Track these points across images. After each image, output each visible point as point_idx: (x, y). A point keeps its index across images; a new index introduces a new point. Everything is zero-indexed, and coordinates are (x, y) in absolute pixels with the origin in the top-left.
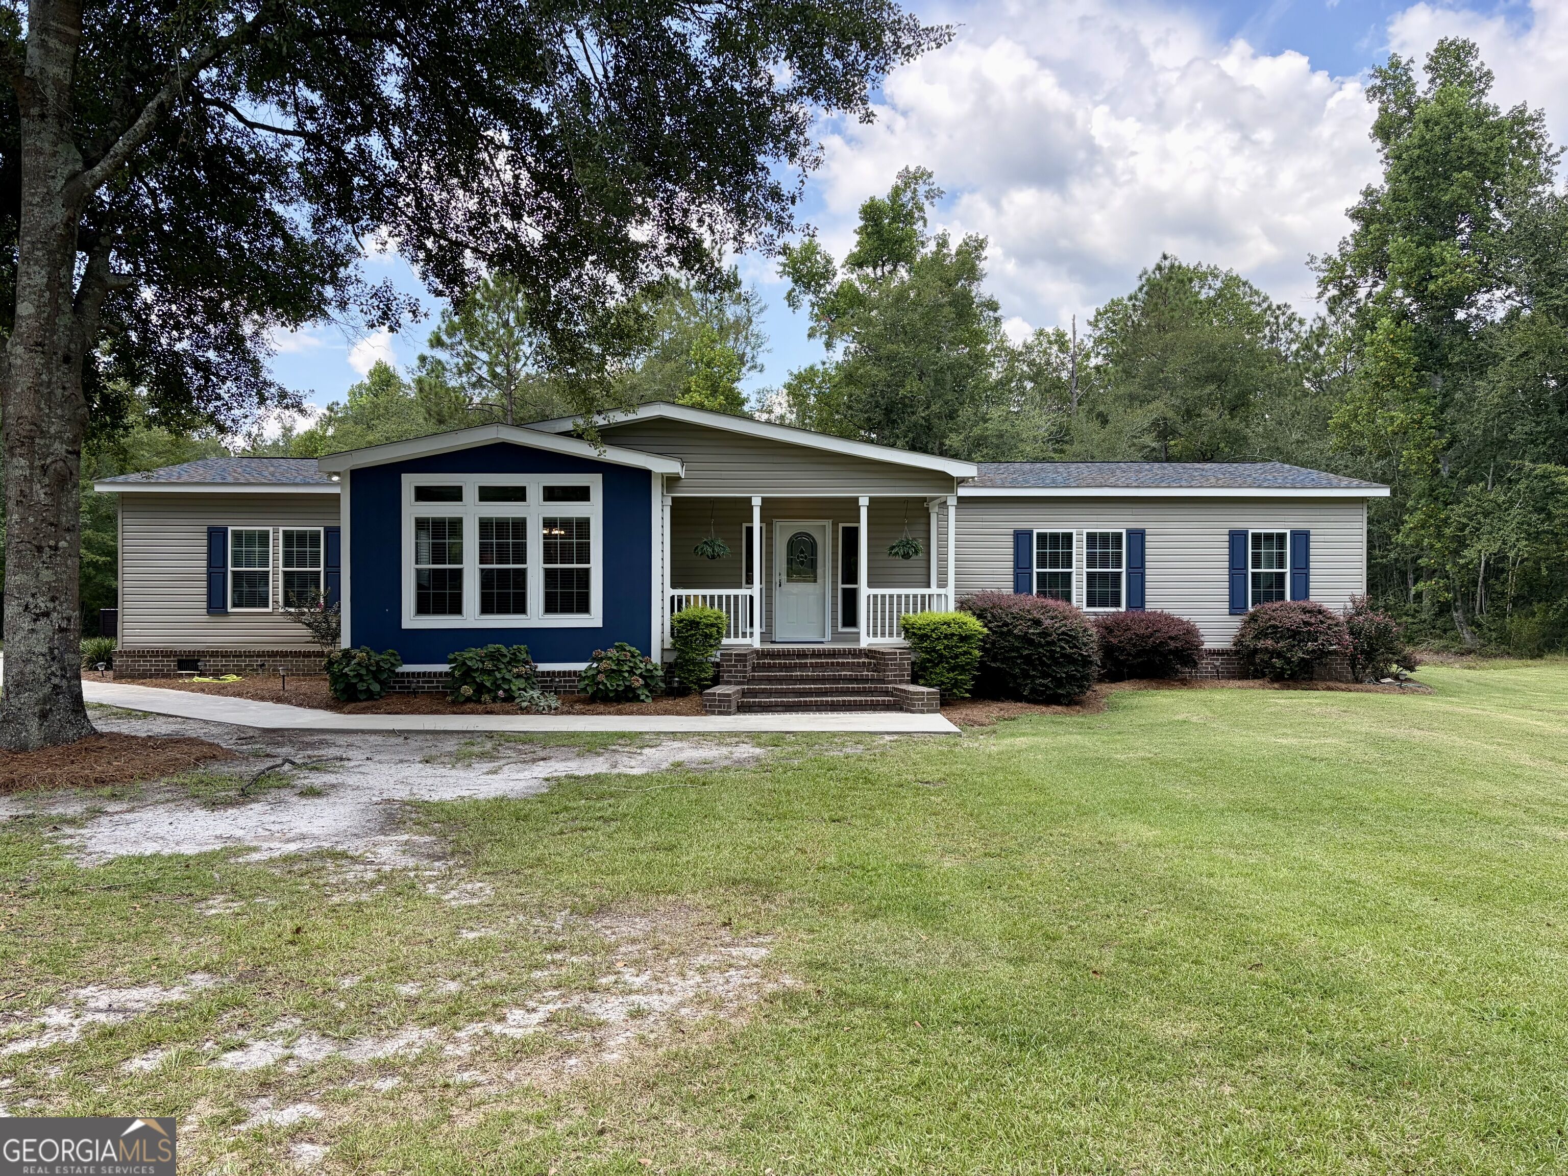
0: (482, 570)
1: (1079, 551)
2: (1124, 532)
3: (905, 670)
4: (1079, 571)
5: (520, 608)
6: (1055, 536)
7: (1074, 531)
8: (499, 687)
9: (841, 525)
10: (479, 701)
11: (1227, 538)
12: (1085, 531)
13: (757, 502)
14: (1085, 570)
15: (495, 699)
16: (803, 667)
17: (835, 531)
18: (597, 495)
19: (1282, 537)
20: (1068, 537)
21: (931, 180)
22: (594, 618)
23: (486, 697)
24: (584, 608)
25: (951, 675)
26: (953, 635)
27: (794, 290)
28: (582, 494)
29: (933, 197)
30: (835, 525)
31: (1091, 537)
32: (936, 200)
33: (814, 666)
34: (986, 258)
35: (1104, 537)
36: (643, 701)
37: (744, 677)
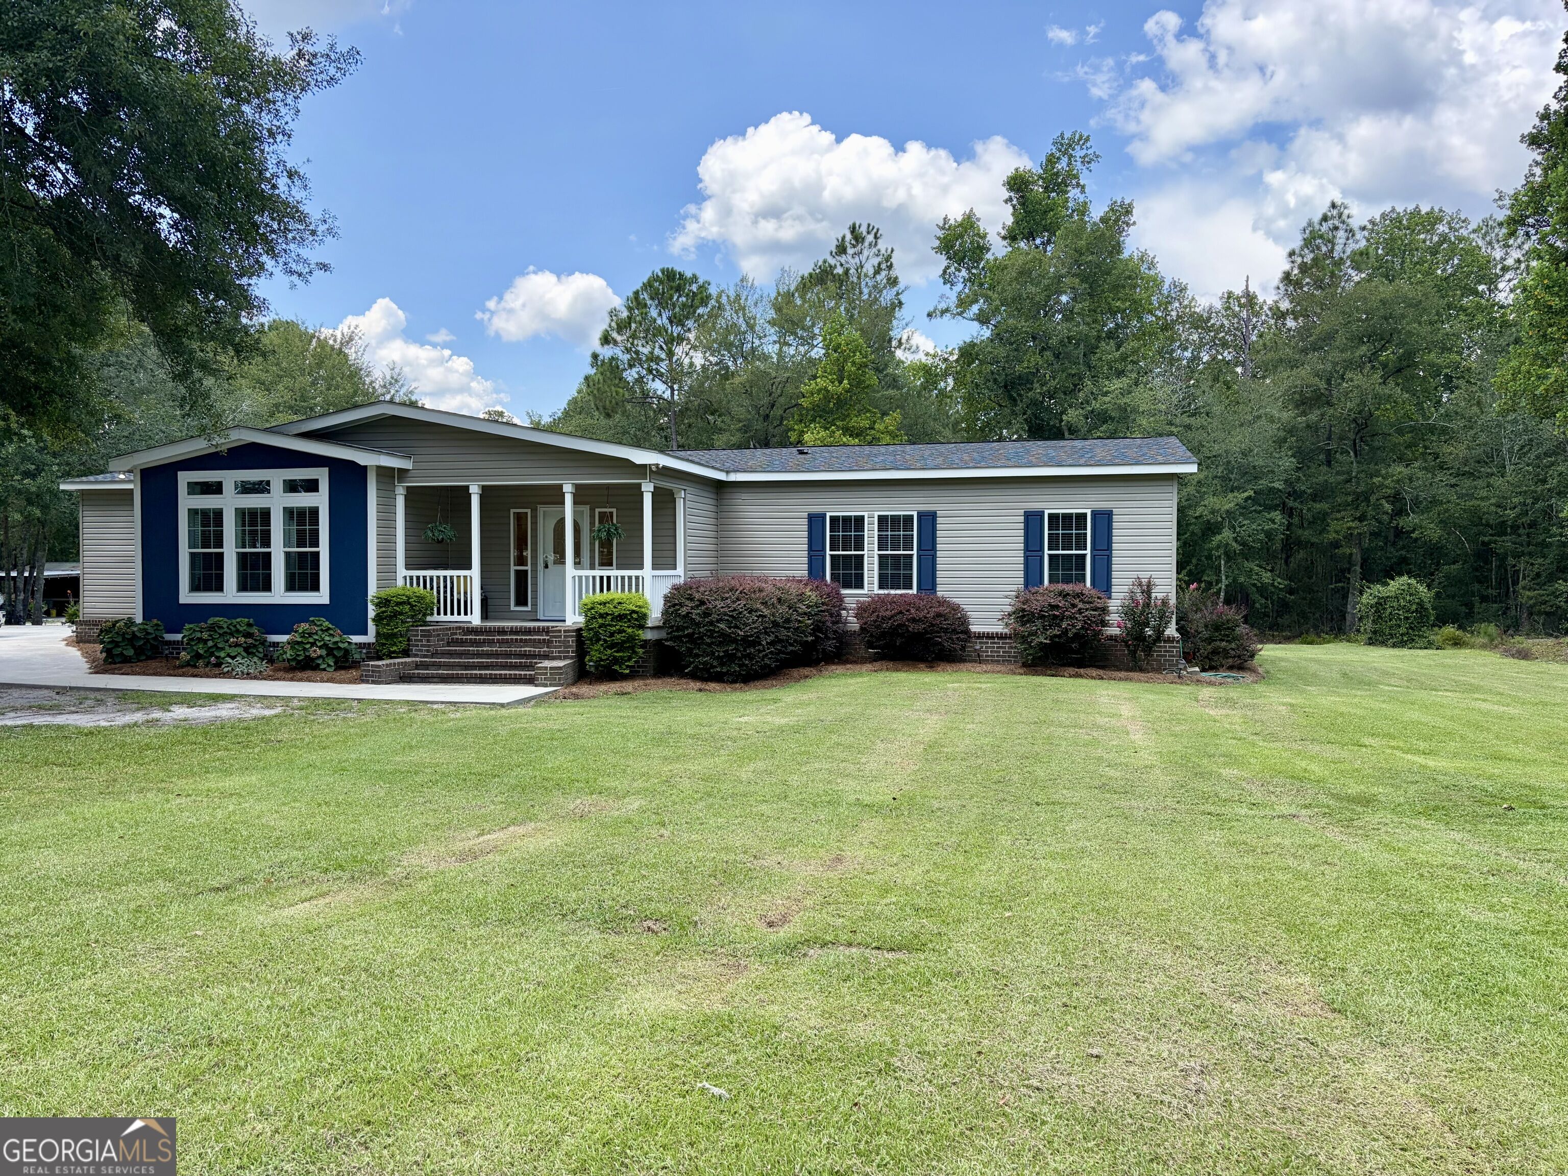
0: (238, 553)
1: (871, 534)
2: (915, 514)
3: (570, 646)
4: (871, 554)
5: (267, 587)
6: (847, 519)
7: (866, 514)
8: (212, 654)
9: (597, 510)
10: (195, 666)
11: (1022, 519)
12: (876, 514)
13: (474, 490)
14: (876, 552)
15: (208, 664)
16: (491, 643)
17: (592, 516)
18: (324, 486)
19: (1082, 517)
20: (860, 520)
21: (1088, 145)
22: (322, 597)
23: (201, 663)
24: (315, 587)
25: (609, 652)
26: (607, 614)
27: (948, 267)
28: (312, 486)
29: (1089, 163)
30: (592, 510)
31: (882, 519)
32: (1093, 166)
33: (502, 642)
34: (1134, 223)
35: (895, 519)
36: (324, 670)
37: (428, 651)
